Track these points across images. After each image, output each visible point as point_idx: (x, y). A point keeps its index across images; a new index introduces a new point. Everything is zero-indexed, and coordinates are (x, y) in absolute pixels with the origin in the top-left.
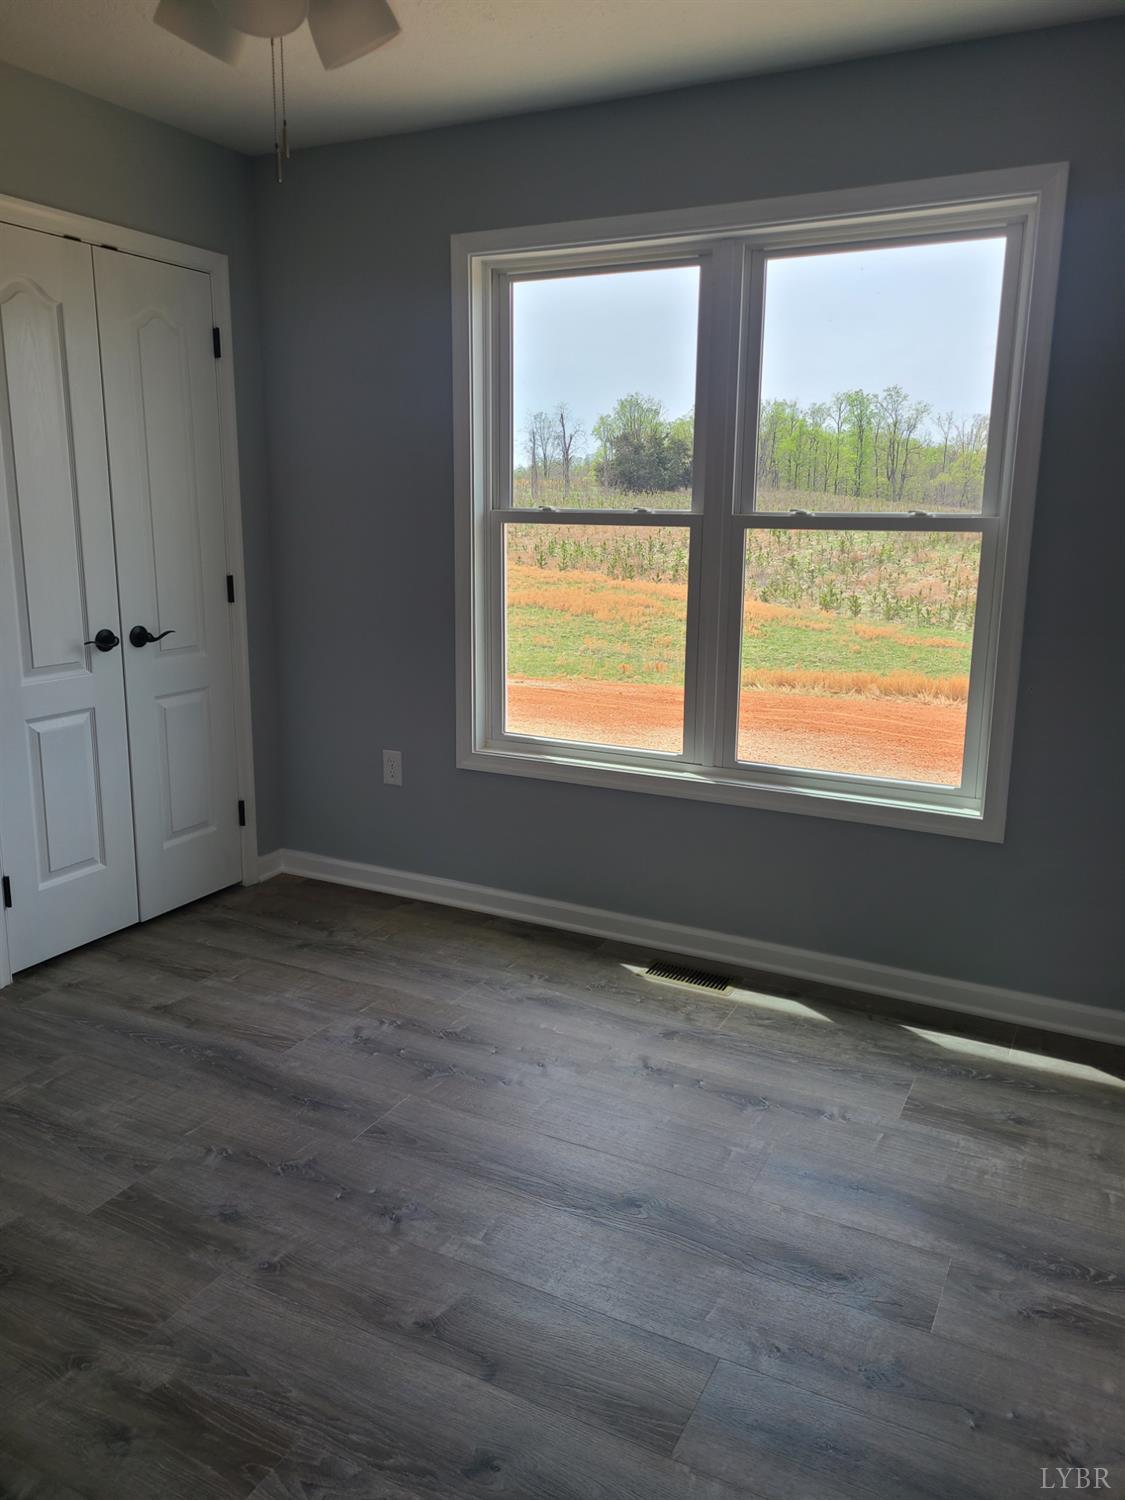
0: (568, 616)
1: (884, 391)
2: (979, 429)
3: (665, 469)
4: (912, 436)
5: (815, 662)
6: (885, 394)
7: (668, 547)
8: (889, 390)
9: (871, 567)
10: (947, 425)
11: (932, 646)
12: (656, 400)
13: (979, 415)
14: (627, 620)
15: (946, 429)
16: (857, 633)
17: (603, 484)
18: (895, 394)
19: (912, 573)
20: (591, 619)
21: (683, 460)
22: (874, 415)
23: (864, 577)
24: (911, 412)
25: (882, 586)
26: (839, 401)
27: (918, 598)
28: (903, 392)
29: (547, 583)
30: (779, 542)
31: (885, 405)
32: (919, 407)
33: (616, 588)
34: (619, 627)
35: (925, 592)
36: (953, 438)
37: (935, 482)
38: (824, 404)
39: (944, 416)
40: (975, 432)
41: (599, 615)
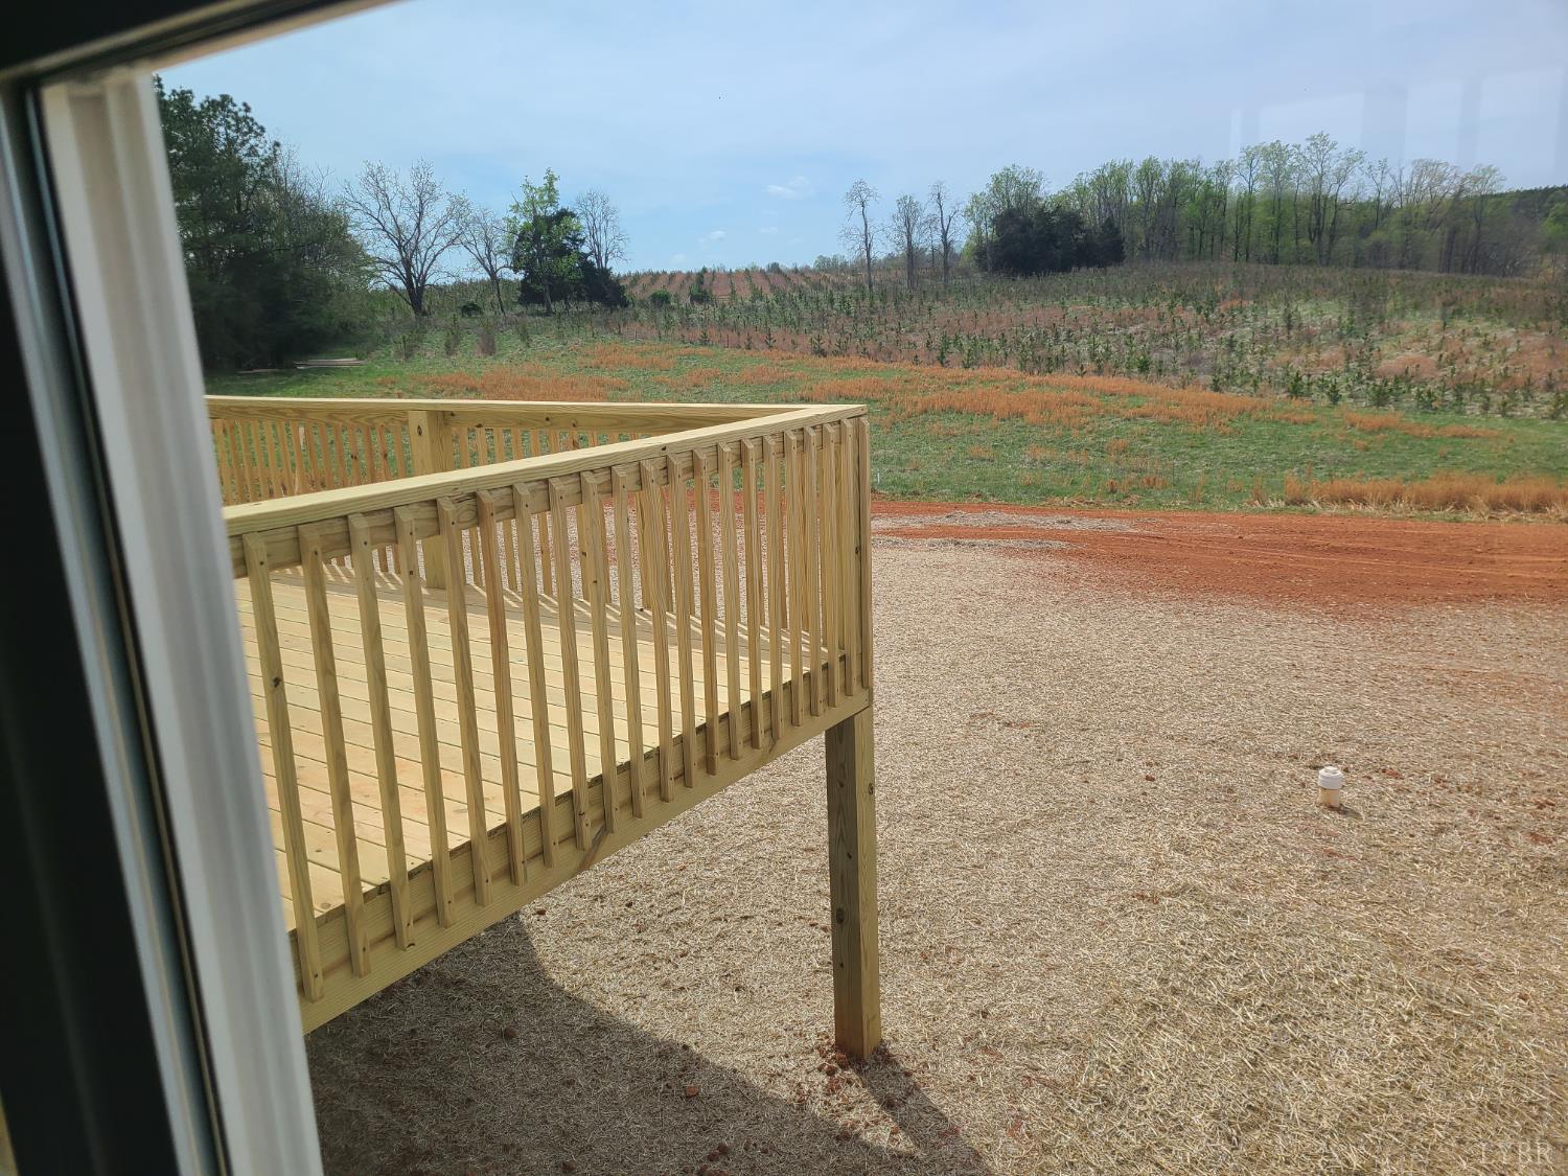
0: (994, 422)
1: (1307, 139)
2: (1420, 177)
3: (1057, 248)
4: (1342, 189)
5: (1316, 464)
6: (1309, 143)
7: (1077, 333)
8: (1313, 138)
9: (1330, 343)
10: (1379, 175)
11: (1455, 436)
12: (1036, 172)
13: (1421, 160)
14: (1065, 421)
15: (1378, 180)
16: (1352, 425)
17: (985, 268)
18: (1320, 142)
19: (1386, 347)
20: (1021, 423)
21: (1076, 236)
22: (1293, 168)
23: (1325, 356)
24: (1341, 162)
25: (1351, 365)
26: (1250, 156)
27: (1404, 377)
28: (1331, 139)
29: (958, 384)
30: (1208, 321)
31: (1308, 156)
32: (1350, 155)
33: (1039, 384)
34: (1058, 431)
35: (1412, 370)
36: (1385, 190)
37: (1366, 243)
38: (1232, 160)
39: (1376, 165)
40: (1415, 182)
41: (1031, 417)
